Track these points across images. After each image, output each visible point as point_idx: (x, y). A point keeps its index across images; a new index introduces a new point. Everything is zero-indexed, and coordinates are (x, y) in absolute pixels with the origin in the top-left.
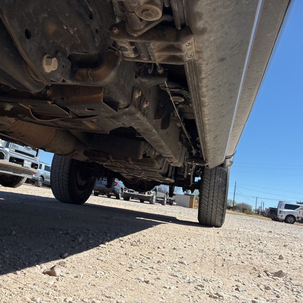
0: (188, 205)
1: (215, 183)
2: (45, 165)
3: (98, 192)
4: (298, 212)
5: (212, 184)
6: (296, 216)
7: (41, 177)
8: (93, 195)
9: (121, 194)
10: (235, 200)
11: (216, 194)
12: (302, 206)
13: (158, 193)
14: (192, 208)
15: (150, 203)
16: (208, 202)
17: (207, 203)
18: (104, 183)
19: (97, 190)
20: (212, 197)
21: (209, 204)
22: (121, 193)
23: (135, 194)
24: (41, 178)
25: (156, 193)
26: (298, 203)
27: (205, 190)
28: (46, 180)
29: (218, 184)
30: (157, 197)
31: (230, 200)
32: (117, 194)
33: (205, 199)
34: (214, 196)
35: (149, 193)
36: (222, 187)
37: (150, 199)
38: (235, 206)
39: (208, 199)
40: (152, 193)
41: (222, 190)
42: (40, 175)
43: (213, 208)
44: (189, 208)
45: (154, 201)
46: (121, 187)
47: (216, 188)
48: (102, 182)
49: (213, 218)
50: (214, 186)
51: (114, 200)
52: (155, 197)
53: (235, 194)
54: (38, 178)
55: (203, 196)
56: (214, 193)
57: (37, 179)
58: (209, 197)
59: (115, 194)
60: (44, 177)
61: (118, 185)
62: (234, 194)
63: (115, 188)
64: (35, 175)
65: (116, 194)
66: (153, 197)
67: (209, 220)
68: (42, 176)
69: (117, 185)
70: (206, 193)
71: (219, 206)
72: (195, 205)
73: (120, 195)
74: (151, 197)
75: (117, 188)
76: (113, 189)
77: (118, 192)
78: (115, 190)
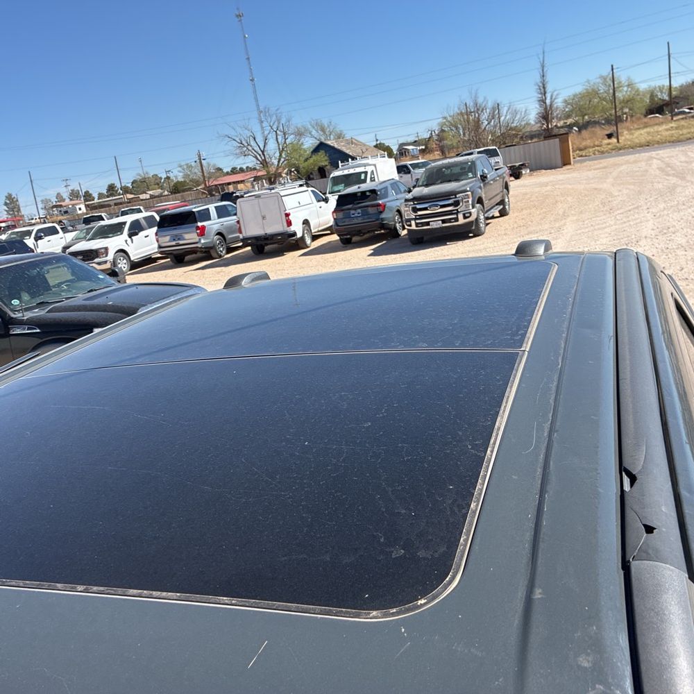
0: (559, 162)
2: (215, 207)
7: (218, 236)
9: (401, 224)
10: (672, 83)
13: (485, 202)
14: (570, 164)
15: (475, 236)
18: (356, 215)
22: (399, 223)
23: (433, 227)
24: (219, 239)
25: (481, 206)
28: (230, 237)
31: (659, 87)
35: (467, 215)
37: (474, 228)
38: (676, 97)
40: (474, 212)
42: (214, 232)
44: (562, 167)
45: (482, 224)
48: (349, 213)
53: (672, 75)
54: (213, 242)
57: (212, 245)
60: (225, 233)
61: (388, 209)
62: (668, 76)
63: (383, 220)
64: (205, 239)
65: (389, 229)
66: (477, 220)
68: (219, 234)
72: (575, 146)
73: (398, 226)
74: (472, 222)
75: (388, 217)
76: (380, 221)
77: (393, 223)
78: (384, 222)
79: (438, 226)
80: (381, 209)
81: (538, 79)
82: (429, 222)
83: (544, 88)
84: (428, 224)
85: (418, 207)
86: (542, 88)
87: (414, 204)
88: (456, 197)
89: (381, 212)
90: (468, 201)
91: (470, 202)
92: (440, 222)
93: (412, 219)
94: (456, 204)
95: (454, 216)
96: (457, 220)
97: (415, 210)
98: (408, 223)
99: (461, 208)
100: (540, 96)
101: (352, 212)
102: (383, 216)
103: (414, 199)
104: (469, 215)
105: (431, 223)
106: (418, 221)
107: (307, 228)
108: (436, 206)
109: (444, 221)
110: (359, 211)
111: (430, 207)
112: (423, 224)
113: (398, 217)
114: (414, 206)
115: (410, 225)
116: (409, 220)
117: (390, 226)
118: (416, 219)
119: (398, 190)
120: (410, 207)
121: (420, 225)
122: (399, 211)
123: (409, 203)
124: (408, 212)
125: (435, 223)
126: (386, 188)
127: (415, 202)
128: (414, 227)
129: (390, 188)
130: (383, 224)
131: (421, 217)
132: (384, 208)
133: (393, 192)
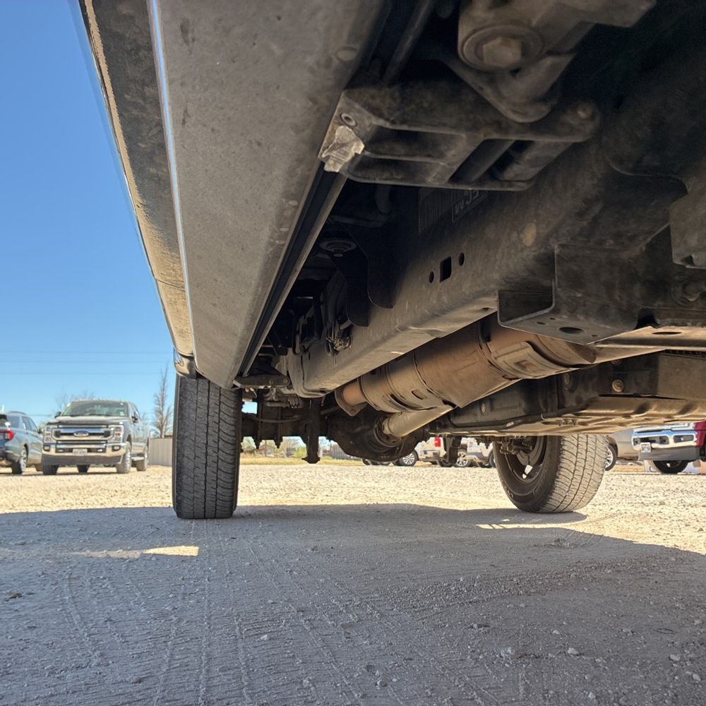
9: (25, 461)
11: (591, 445)
13: (133, 443)
15: (118, 472)
16: (575, 465)
17: (573, 466)
20: (584, 453)
21: (577, 468)
22: (24, 459)
23: (76, 455)
25: (130, 445)
27: (569, 439)
30: (133, 455)
32: (17, 461)
33: (571, 459)
34: (589, 449)
35: (115, 448)
37: (120, 463)
39: (576, 457)
40: (123, 447)
43: (585, 474)
45: (128, 464)
46: (23, 444)
49: (580, 494)
51: (10, 477)
52: (128, 455)
55: (566, 453)
56: (587, 443)
58: (577, 452)
59: (10, 463)
61: (17, 438)
63: (7, 448)
65: (13, 461)
66: (125, 455)
67: (570, 502)
69: (14, 439)
70: (572, 446)
71: (597, 465)
73: (22, 462)
74: (120, 456)
75: (14, 447)
76: (4, 449)
77: (19, 456)
78: (8, 451)
79: (82, 455)
80: (8, 436)
81: (158, 392)
82: (72, 449)
83: (163, 400)
84: (71, 450)
85: (62, 431)
86: (160, 400)
87: (58, 428)
88: (107, 427)
89: (8, 440)
90: (119, 434)
91: (121, 436)
92: (86, 450)
93: (53, 444)
94: (107, 434)
95: (103, 446)
96: (104, 450)
97: (58, 434)
98: (46, 448)
99: (111, 439)
100: (158, 406)
102: (8, 444)
103: (60, 423)
104: (118, 448)
105: (74, 450)
106: (58, 446)
108: (85, 433)
109: (89, 450)
111: (77, 433)
112: (65, 451)
113: (24, 451)
114: (58, 430)
115: (48, 451)
116: (48, 445)
117: (14, 458)
118: (57, 444)
119: (29, 426)
120: (53, 430)
121: (61, 451)
122: (26, 446)
123: (51, 427)
124: (49, 436)
125: (79, 451)
126: (18, 418)
127: (60, 426)
128: (53, 452)
129: (21, 420)
130: (7, 453)
131: (65, 442)
132: (12, 436)
133: (24, 425)
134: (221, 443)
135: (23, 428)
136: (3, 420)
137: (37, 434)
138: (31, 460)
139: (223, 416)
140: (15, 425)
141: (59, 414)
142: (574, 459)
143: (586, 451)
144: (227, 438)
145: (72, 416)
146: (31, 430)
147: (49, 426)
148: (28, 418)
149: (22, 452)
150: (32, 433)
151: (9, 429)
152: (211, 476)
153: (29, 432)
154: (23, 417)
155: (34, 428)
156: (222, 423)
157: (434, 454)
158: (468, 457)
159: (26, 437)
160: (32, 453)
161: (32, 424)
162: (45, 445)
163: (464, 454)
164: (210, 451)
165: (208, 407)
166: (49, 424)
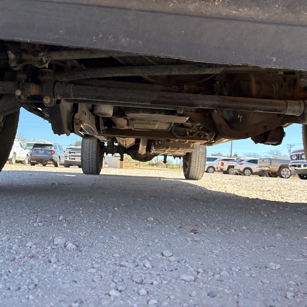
0: (119, 166)
1: (199, 153)
3: (35, 161)
4: (217, 163)
5: (198, 154)
6: (215, 167)
8: (30, 165)
11: (200, 160)
12: (219, 158)
18: (41, 153)
19: (34, 160)
20: (198, 162)
21: (196, 166)
22: (59, 161)
23: (76, 161)
26: (213, 155)
29: (201, 153)
32: (56, 162)
36: (204, 155)
41: (204, 157)
43: (199, 168)
46: (58, 156)
47: (200, 155)
48: (39, 151)
49: (198, 174)
50: (199, 155)
58: (196, 162)
63: (53, 157)
65: (55, 162)
67: (195, 176)
69: (55, 153)
71: (202, 166)
73: (58, 163)
75: (55, 157)
76: (51, 157)
77: (57, 160)
78: (53, 158)
79: (79, 161)
84: (74, 159)
85: (71, 152)
89: (53, 154)
92: (80, 159)
97: (70, 153)
98: (66, 158)
101: (40, 151)
102: (53, 155)
103: (71, 148)
106: (70, 157)
107: (15, 156)
108: (79, 152)
110: (43, 151)
111: (77, 152)
112: (72, 159)
113: (59, 158)
114: (70, 151)
115: (67, 159)
116: (67, 156)
117: (55, 161)
118: (70, 156)
119: (60, 149)
120: (68, 151)
121: (71, 159)
122: (59, 156)
123: (68, 150)
124: (67, 153)
125: (77, 159)
126: (56, 146)
127: (71, 150)
128: (68, 159)
129: (58, 147)
130: (52, 159)
131: (72, 156)
132: (54, 153)
133: (59, 148)
134: (93, 154)
135: (58, 150)
136: (51, 146)
137: (63, 152)
138: (61, 162)
139: (94, 146)
140: (55, 148)
141: (71, 145)
142: (195, 164)
143: (198, 161)
144: (95, 152)
145: (75, 146)
146: (61, 150)
147: (67, 149)
148: (60, 146)
149: (58, 159)
150: (62, 152)
151: (53, 150)
152: (91, 162)
153: (61, 151)
154: (59, 146)
155: (62, 150)
156: (93, 148)
157: (221, 169)
158: (234, 171)
159: (59, 153)
160: (62, 159)
161: (62, 149)
162: (65, 156)
163: (233, 169)
164: (90, 155)
165: (90, 144)
166: (67, 148)
